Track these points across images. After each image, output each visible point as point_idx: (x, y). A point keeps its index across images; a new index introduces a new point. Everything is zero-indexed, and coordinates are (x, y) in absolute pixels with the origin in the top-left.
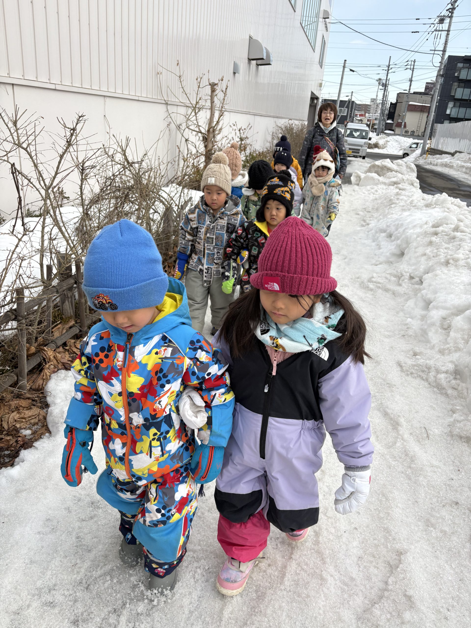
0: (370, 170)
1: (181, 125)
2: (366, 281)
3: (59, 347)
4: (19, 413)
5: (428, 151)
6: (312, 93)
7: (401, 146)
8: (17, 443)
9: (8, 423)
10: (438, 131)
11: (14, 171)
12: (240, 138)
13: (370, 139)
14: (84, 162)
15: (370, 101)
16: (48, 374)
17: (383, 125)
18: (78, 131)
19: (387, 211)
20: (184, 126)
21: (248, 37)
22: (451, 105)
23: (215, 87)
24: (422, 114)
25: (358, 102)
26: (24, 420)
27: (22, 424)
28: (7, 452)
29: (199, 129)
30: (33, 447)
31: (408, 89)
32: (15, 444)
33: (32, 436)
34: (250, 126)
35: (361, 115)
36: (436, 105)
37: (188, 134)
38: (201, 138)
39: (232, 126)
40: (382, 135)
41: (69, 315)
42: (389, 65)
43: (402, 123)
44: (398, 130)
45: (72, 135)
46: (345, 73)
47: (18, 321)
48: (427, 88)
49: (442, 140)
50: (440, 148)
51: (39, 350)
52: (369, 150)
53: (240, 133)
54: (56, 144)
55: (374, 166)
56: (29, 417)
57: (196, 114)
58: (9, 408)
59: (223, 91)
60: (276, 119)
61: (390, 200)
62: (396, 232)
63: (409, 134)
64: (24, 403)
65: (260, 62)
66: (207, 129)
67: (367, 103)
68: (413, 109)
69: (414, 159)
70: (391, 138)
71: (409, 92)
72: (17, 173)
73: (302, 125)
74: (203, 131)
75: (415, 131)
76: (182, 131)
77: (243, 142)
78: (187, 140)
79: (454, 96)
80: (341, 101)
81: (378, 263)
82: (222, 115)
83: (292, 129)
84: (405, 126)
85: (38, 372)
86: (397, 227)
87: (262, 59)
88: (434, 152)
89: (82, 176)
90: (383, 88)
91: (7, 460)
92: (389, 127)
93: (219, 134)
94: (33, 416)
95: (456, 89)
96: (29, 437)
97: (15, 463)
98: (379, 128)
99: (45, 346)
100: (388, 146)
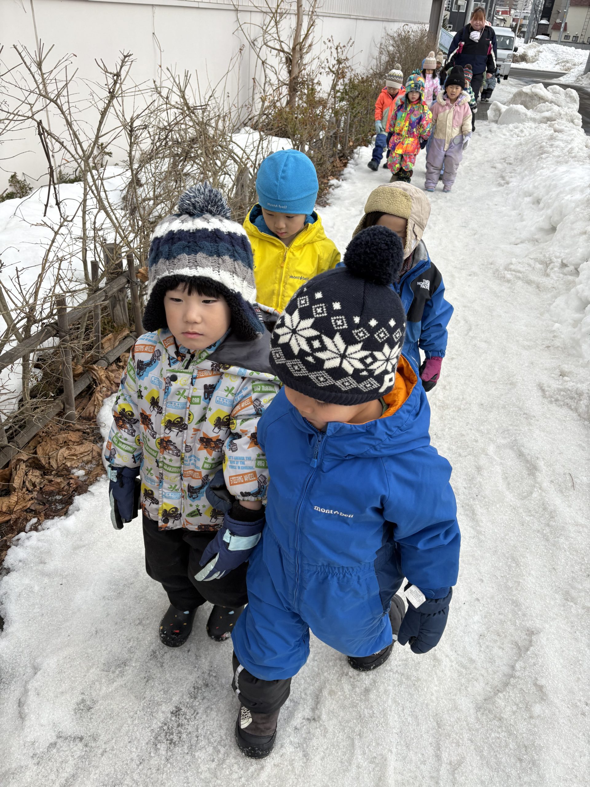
0: (514, 101)
1: (255, 40)
3: (111, 364)
4: (68, 449)
7: (558, 59)
8: (70, 487)
9: (57, 460)
11: (42, 132)
12: (338, 60)
13: (516, 50)
14: (132, 120)
16: (100, 398)
17: (534, 27)
18: (123, 77)
20: (260, 42)
24: (589, 10)
26: (75, 458)
27: (73, 462)
28: (58, 497)
29: (281, 46)
32: (66, 487)
33: (85, 478)
34: (352, 41)
35: (504, 13)
37: (265, 53)
38: (284, 60)
39: (327, 41)
40: (532, 43)
41: (122, 322)
43: (561, 24)
44: (555, 35)
45: (115, 83)
47: (61, 337)
51: (88, 370)
52: (514, 65)
53: (337, 53)
54: (94, 95)
56: (81, 454)
57: (277, 23)
58: (57, 443)
60: (385, 24)
63: (570, 40)
64: (74, 437)
66: (291, 47)
68: (578, 2)
69: (575, 79)
70: (544, 46)
72: (46, 134)
73: (422, 31)
74: (286, 49)
75: (579, 35)
76: (258, 50)
77: (341, 66)
78: (263, 63)
82: (312, 25)
83: (409, 38)
84: (565, 29)
85: (88, 396)
89: (131, 139)
91: (59, 507)
92: (543, 30)
93: (307, 53)
94: (85, 452)
96: (82, 479)
97: (70, 512)
98: (529, 31)
99: (94, 363)
100: (540, 59)
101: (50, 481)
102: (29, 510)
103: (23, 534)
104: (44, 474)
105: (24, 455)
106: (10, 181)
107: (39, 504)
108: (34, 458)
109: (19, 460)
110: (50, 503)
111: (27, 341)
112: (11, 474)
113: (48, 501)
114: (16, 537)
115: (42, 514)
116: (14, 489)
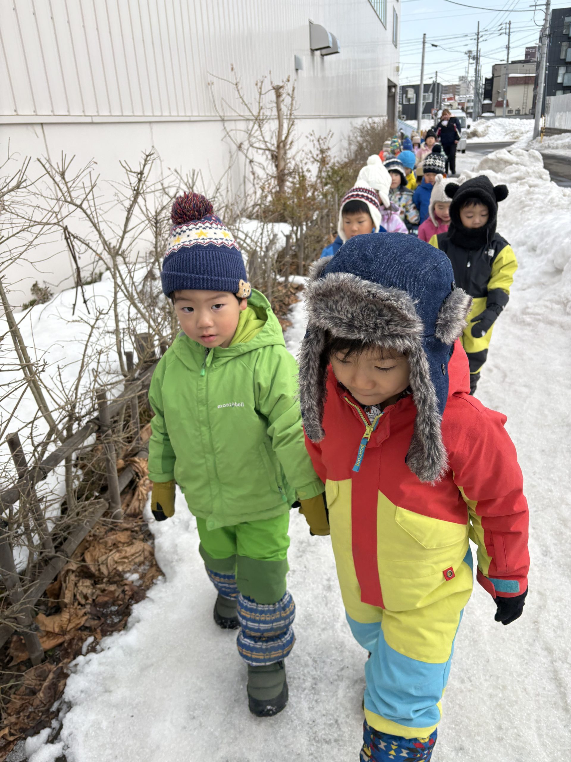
1: (241, 144)
2: (518, 313)
4: (118, 551)
5: (542, 132)
6: (389, 81)
7: (506, 131)
8: (125, 595)
9: (107, 566)
10: (551, 106)
11: (68, 236)
12: (320, 150)
13: (469, 127)
14: (157, 214)
15: (458, 80)
16: (144, 492)
17: (479, 108)
18: (145, 175)
19: (520, 217)
20: (246, 145)
21: (308, 23)
22: (562, 71)
23: (281, 90)
24: (526, 87)
25: (444, 84)
26: (126, 560)
27: (125, 565)
28: (114, 608)
29: (266, 145)
30: (147, 599)
31: (506, 58)
32: (121, 596)
33: (140, 582)
34: (331, 133)
35: (449, 99)
36: (546, 74)
37: (252, 153)
38: (270, 157)
39: (309, 136)
40: (479, 121)
42: (478, 33)
43: (503, 101)
44: (499, 111)
45: (139, 181)
46: (426, 50)
48: (527, 54)
49: (558, 116)
50: (557, 126)
51: (129, 464)
52: (469, 141)
53: (320, 144)
54: (119, 194)
55: (486, 161)
56: (133, 555)
57: (260, 126)
58: (106, 546)
59: (289, 94)
60: (351, 120)
61: (521, 202)
62: (541, 244)
63: (514, 113)
64: (122, 537)
65: (324, 51)
66: (276, 145)
67: (455, 83)
68: (514, 82)
69: (525, 145)
70: (492, 121)
71: (508, 61)
72: (72, 238)
73: (382, 122)
74: (271, 148)
75: (521, 109)
76: (245, 151)
77: (324, 155)
78: (251, 161)
79: (565, 59)
80: (425, 85)
81: (525, 286)
82: (292, 125)
83: (374, 129)
84: (507, 105)
85: (131, 491)
86: (542, 237)
87: (328, 47)
88: (549, 132)
89: (156, 231)
90: (475, 61)
91: (116, 620)
92: (486, 109)
93: (290, 148)
94: (137, 553)
95: (566, 51)
96: (138, 584)
97: (129, 625)
98: (474, 112)
99: (135, 455)
100: (490, 132)
101: (103, 591)
102: (84, 628)
103: (80, 659)
104: (95, 583)
105: (73, 564)
106: (32, 290)
107: (94, 619)
108: (82, 566)
109: (68, 571)
110: (105, 616)
111: (70, 440)
112: (60, 588)
113: (103, 614)
114: (74, 662)
115: (98, 631)
116: (66, 605)
